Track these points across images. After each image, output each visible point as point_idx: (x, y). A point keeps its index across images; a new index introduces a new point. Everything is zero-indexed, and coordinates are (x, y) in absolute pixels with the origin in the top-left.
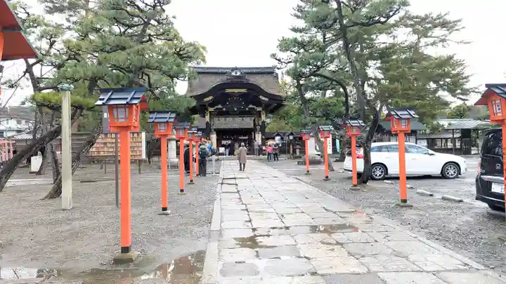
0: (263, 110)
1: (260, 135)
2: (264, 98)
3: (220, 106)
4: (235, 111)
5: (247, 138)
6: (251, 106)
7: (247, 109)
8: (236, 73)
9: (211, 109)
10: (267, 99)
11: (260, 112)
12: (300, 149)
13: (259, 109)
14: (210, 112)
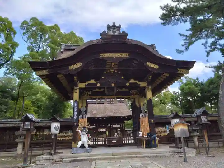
0: (148, 85)
1: (147, 119)
2: (152, 66)
3: (93, 81)
4: (113, 88)
5: (119, 126)
6: (132, 81)
7: (128, 84)
8: (114, 32)
9: (82, 85)
10: (156, 67)
11: (144, 88)
12: (198, 136)
13: (143, 84)
14: (80, 89)
